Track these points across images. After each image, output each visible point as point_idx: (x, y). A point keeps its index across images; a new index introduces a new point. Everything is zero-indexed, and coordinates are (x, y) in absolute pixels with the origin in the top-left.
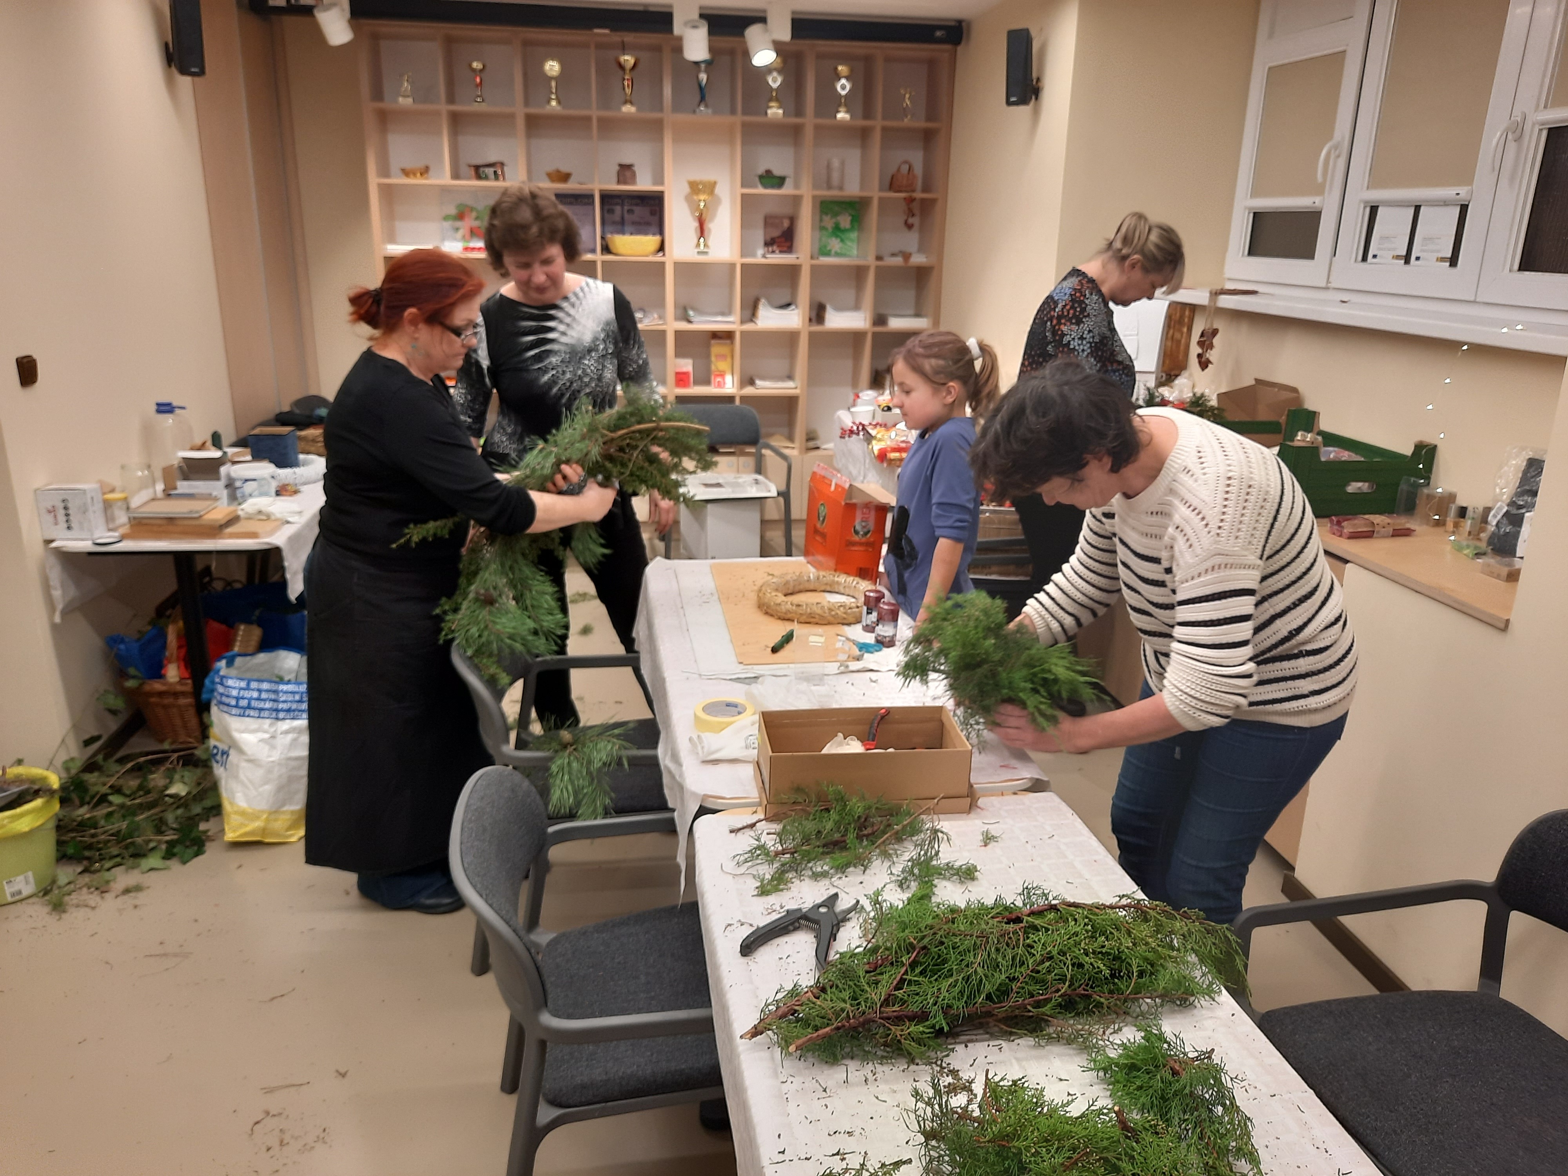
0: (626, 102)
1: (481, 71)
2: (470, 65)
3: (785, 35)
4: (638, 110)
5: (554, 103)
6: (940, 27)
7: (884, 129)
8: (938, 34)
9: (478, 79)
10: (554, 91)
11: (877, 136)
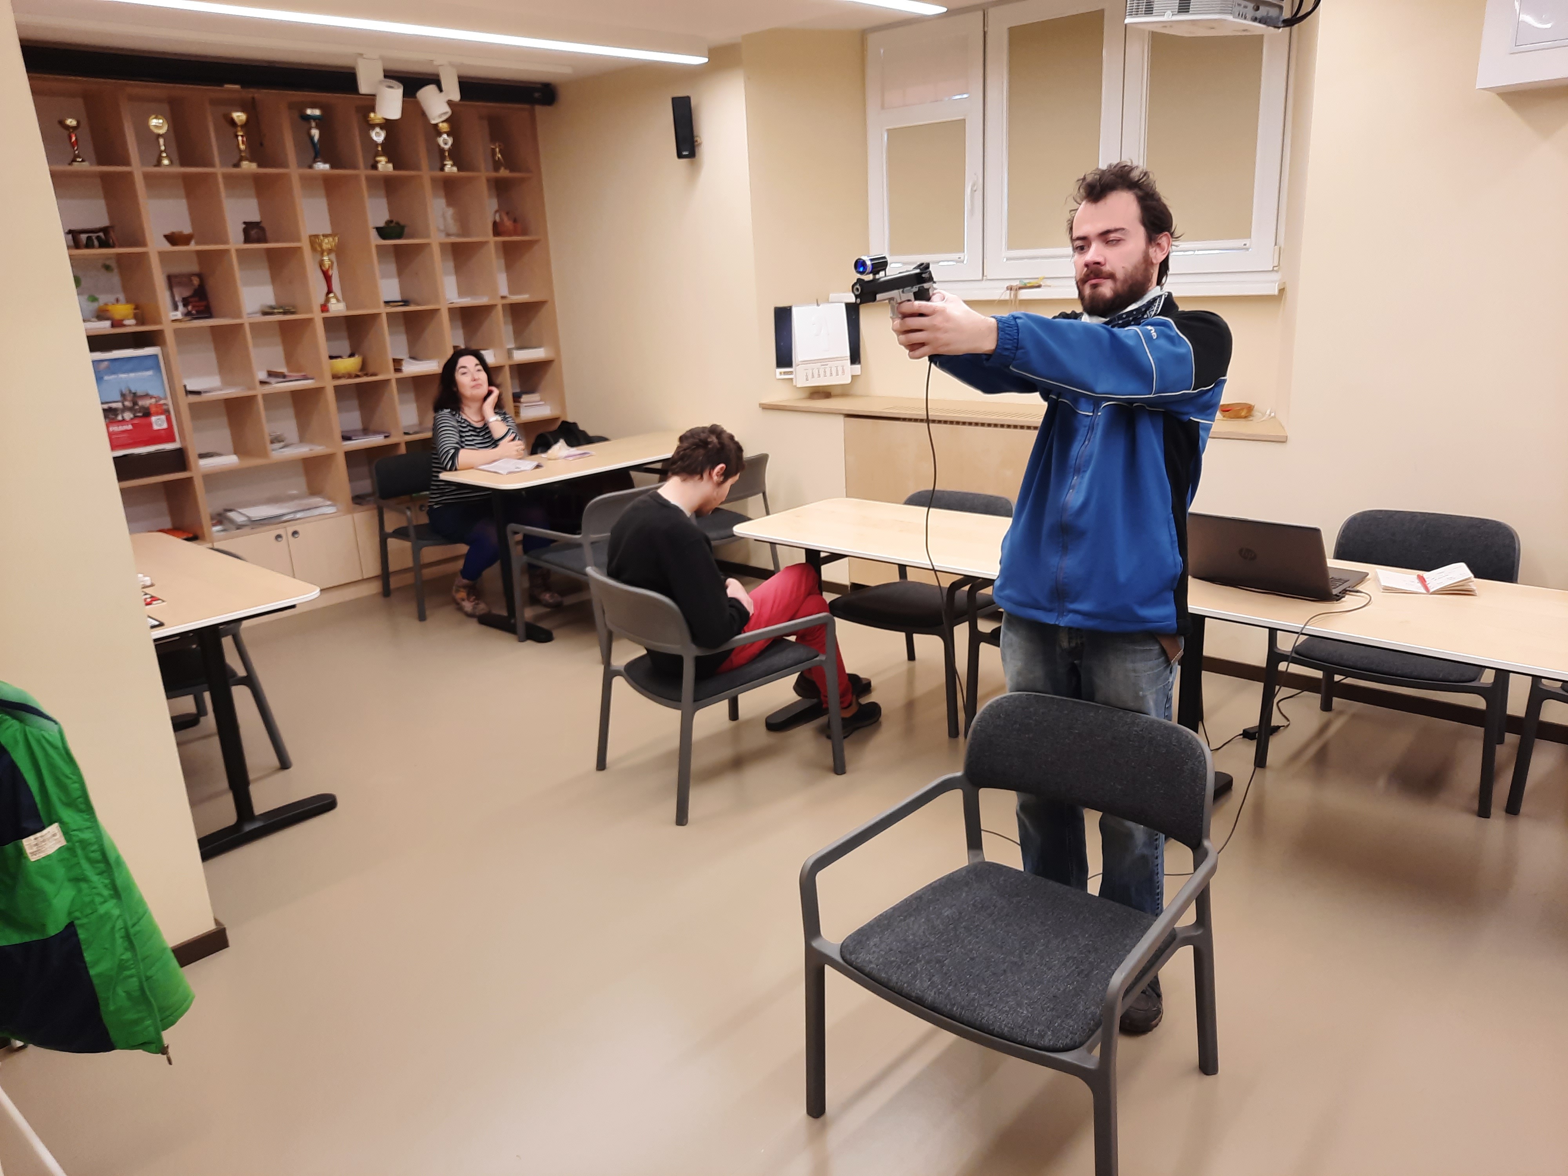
1: (75, 128)
2: (62, 123)
3: (456, 96)
5: (166, 162)
6: (536, 90)
8: (537, 95)
9: (74, 139)
10: (163, 148)
11: (483, 187)
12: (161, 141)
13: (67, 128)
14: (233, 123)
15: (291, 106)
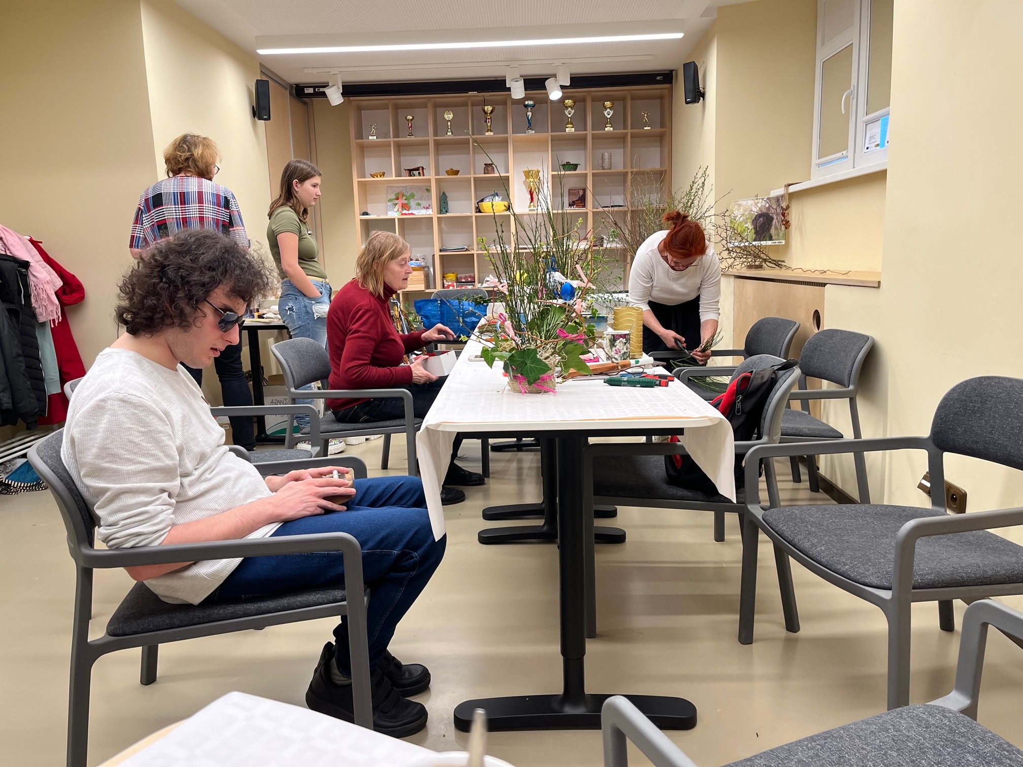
0: (488, 131)
1: (412, 120)
2: (406, 118)
3: (567, 83)
4: (494, 134)
5: (450, 134)
6: (659, 75)
7: (633, 134)
8: (658, 78)
9: (410, 125)
10: (449, 127)
12: (449, 123)
13: (408, 120)
14: (485, 113)
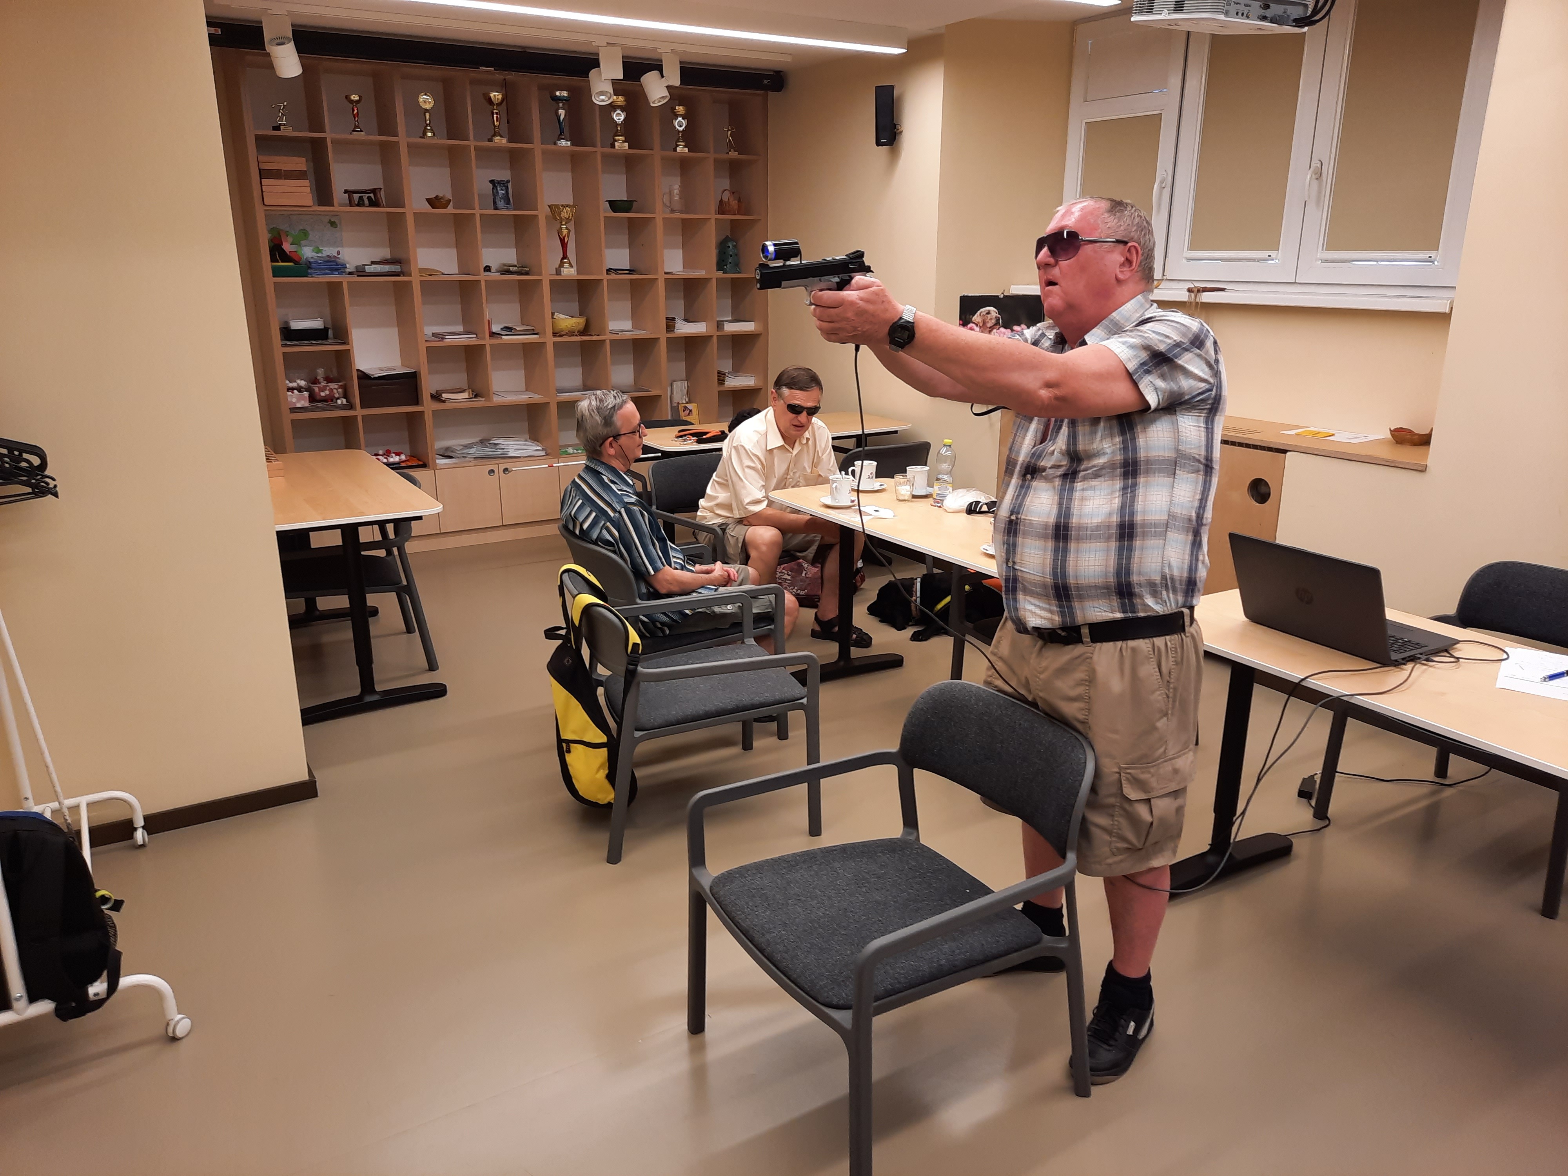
0: (495, 136)
1: (357, 102)
2: (347, 98)
3: (676, 82)
5: (429, 134)
6: (766, 76)
7: (716, 161)
8: (766, 81)
9: (356, 111)
10: (428, 122)
11: (710, 167)
12: (428, 116)
13: (351, 102)
14: (490, 101)
15: (541, 88)
